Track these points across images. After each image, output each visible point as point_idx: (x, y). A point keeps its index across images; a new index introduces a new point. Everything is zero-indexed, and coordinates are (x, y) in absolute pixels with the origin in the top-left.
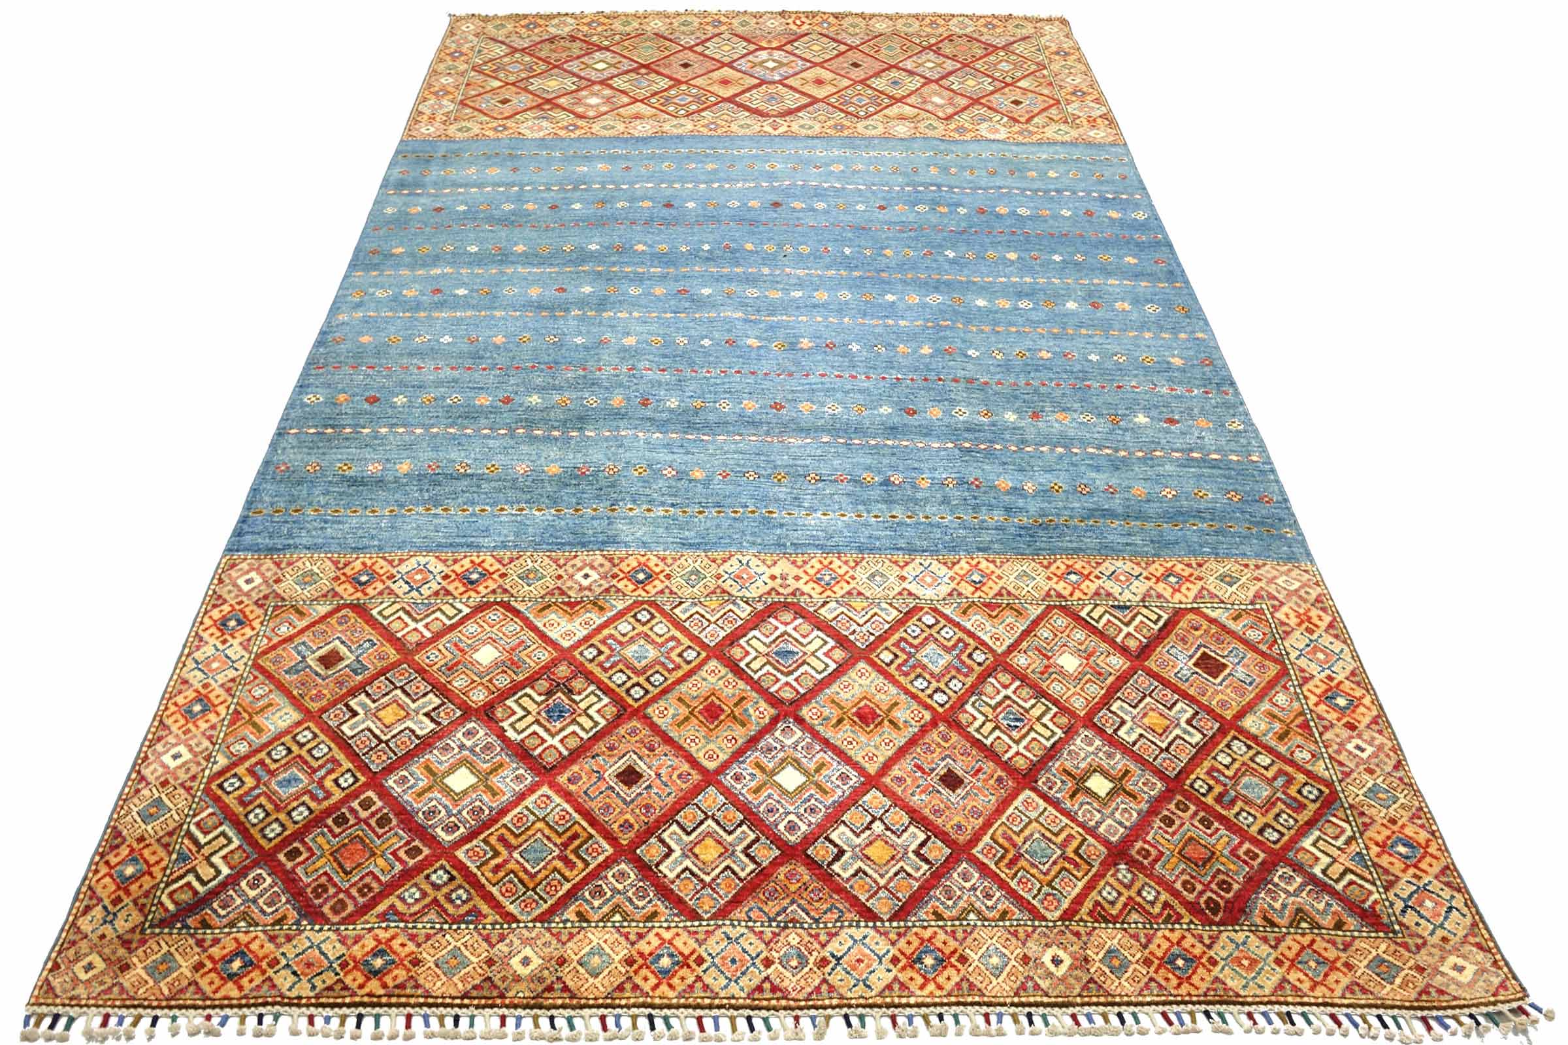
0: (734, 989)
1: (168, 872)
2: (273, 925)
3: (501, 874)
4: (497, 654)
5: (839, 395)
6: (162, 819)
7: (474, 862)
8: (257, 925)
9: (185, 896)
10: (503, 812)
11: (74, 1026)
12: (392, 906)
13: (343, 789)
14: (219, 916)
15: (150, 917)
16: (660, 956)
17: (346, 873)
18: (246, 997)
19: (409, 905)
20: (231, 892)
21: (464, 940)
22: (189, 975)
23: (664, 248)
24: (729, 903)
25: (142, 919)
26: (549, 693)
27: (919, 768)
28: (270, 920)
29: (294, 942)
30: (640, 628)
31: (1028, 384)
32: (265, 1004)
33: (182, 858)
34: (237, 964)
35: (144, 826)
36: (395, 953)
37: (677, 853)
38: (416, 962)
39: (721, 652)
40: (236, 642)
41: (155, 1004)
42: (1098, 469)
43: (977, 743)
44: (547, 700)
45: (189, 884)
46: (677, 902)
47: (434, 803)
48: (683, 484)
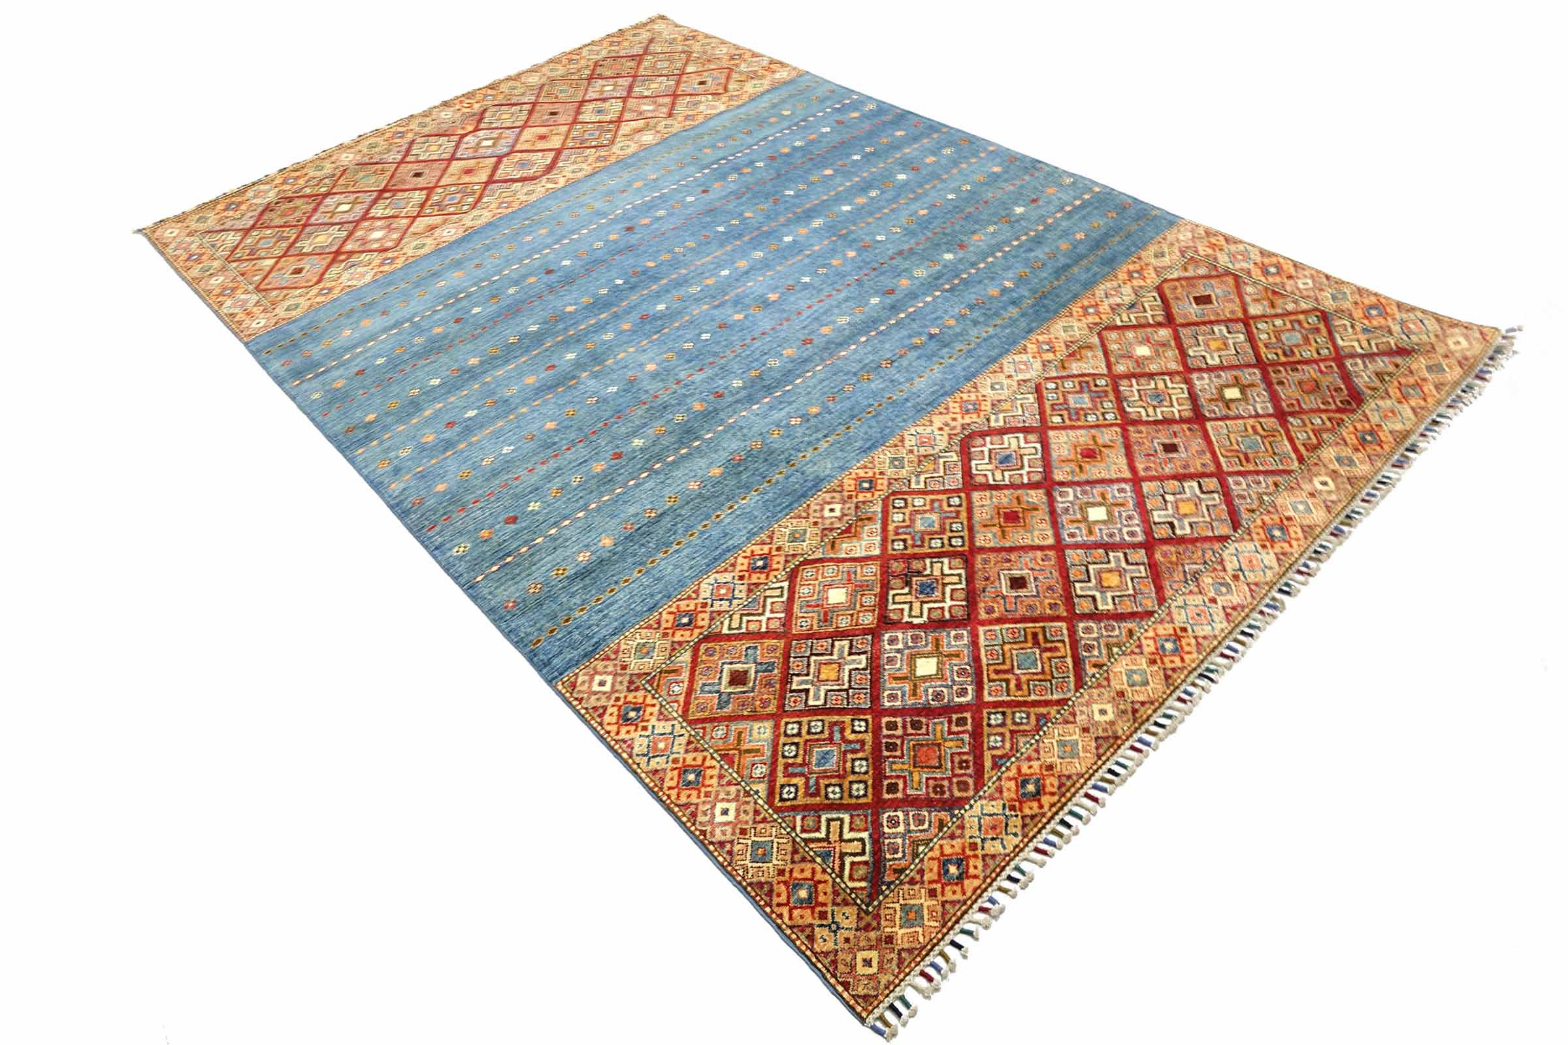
0: (1218, 626)
1: (829, 870)
2: (940, 830)
3: (1025, 687)
4: (844, 590)
5: (836, 311)
6: (775, 850)
7: (1002, 695)
8: (931, 840)
9: (862, 871)
10: (977, 659)
11: (908, 998)
12: (993, 757)
13: (866, 731)
14: (900, 859)
15: (859, 901)
16: (1163, 647)
17: (940, 767)
18: (985, 878)
19: (1003, 747)
20: (887, 841)
21: (1054, 735)
22: (935, 902)
23: (586, 300)
24: (1157, 593)
25: (855, 908)
26: (908, 584)
27: (1149, 455)
28: (934, 830)
29: (967, 825)
30: (907, 511)
31: (935, 234)
32: (1003, 869)
33: (825, 856)
34: (953, 869)
35: (770, 865)
36: (1032, 775)
37: (1098, 595)
38: (1050, 767)
39: (970, 484)
40: (653, 721)
41: (940, 936)
42: (1031, 250)
43: (1156, 422)
44: (911, 588)
45: (853, 864)
46: (1133, 615)
47: (931, 690)
48: (813, 421)
